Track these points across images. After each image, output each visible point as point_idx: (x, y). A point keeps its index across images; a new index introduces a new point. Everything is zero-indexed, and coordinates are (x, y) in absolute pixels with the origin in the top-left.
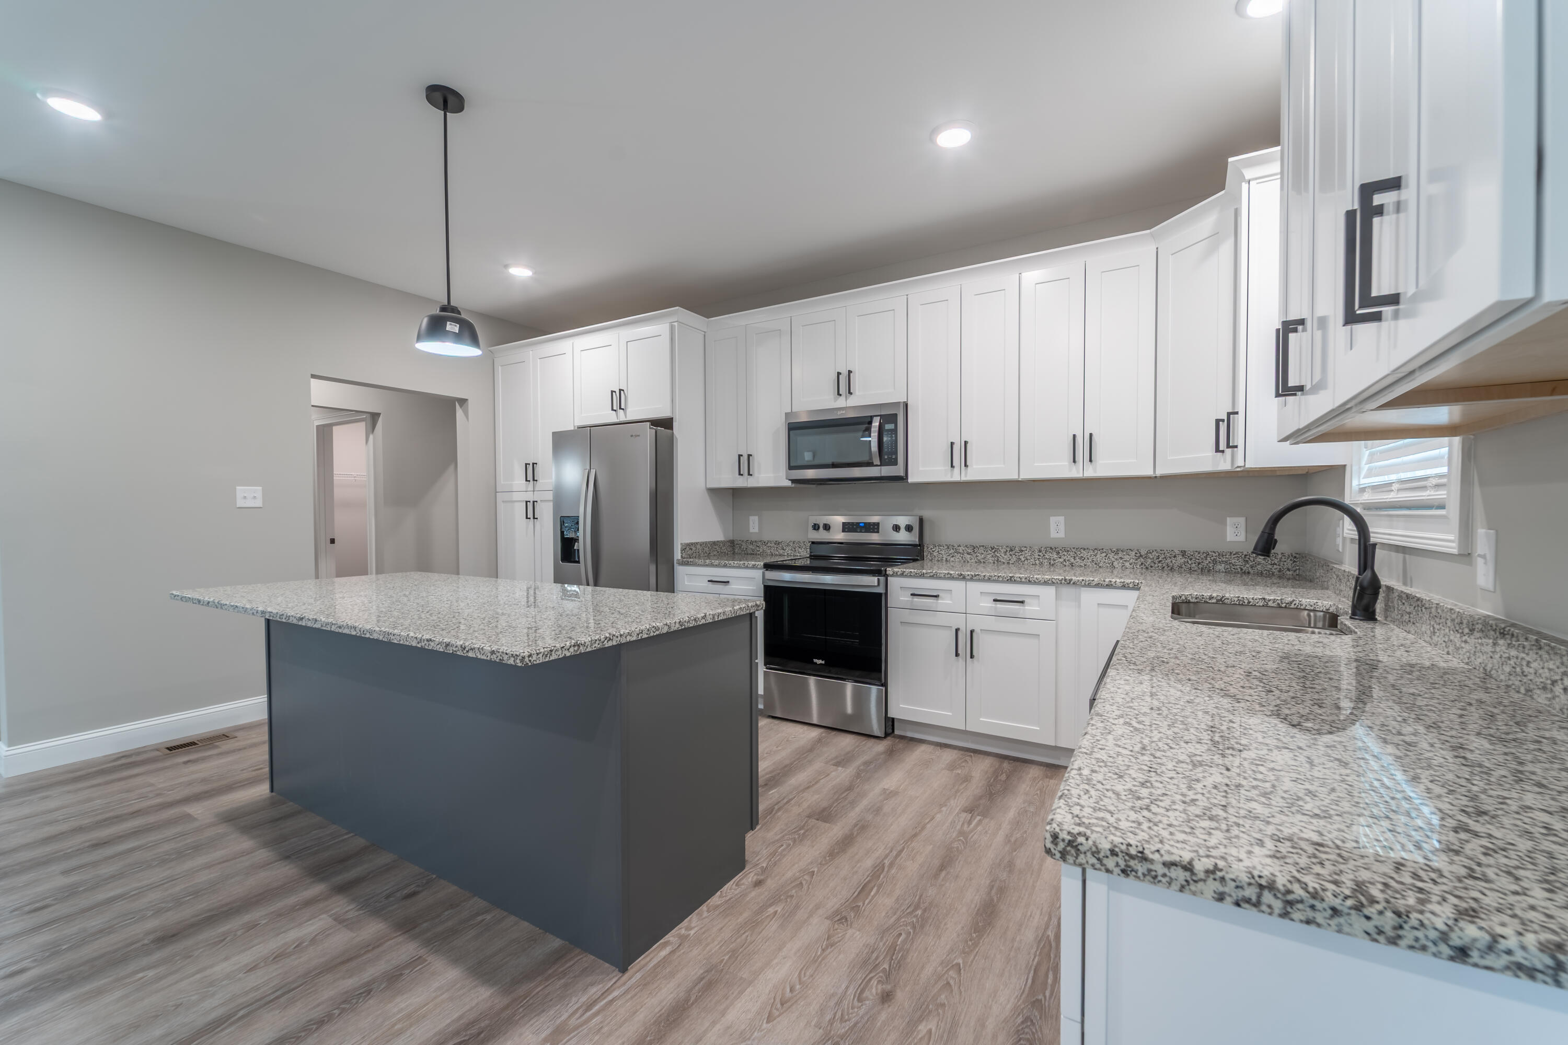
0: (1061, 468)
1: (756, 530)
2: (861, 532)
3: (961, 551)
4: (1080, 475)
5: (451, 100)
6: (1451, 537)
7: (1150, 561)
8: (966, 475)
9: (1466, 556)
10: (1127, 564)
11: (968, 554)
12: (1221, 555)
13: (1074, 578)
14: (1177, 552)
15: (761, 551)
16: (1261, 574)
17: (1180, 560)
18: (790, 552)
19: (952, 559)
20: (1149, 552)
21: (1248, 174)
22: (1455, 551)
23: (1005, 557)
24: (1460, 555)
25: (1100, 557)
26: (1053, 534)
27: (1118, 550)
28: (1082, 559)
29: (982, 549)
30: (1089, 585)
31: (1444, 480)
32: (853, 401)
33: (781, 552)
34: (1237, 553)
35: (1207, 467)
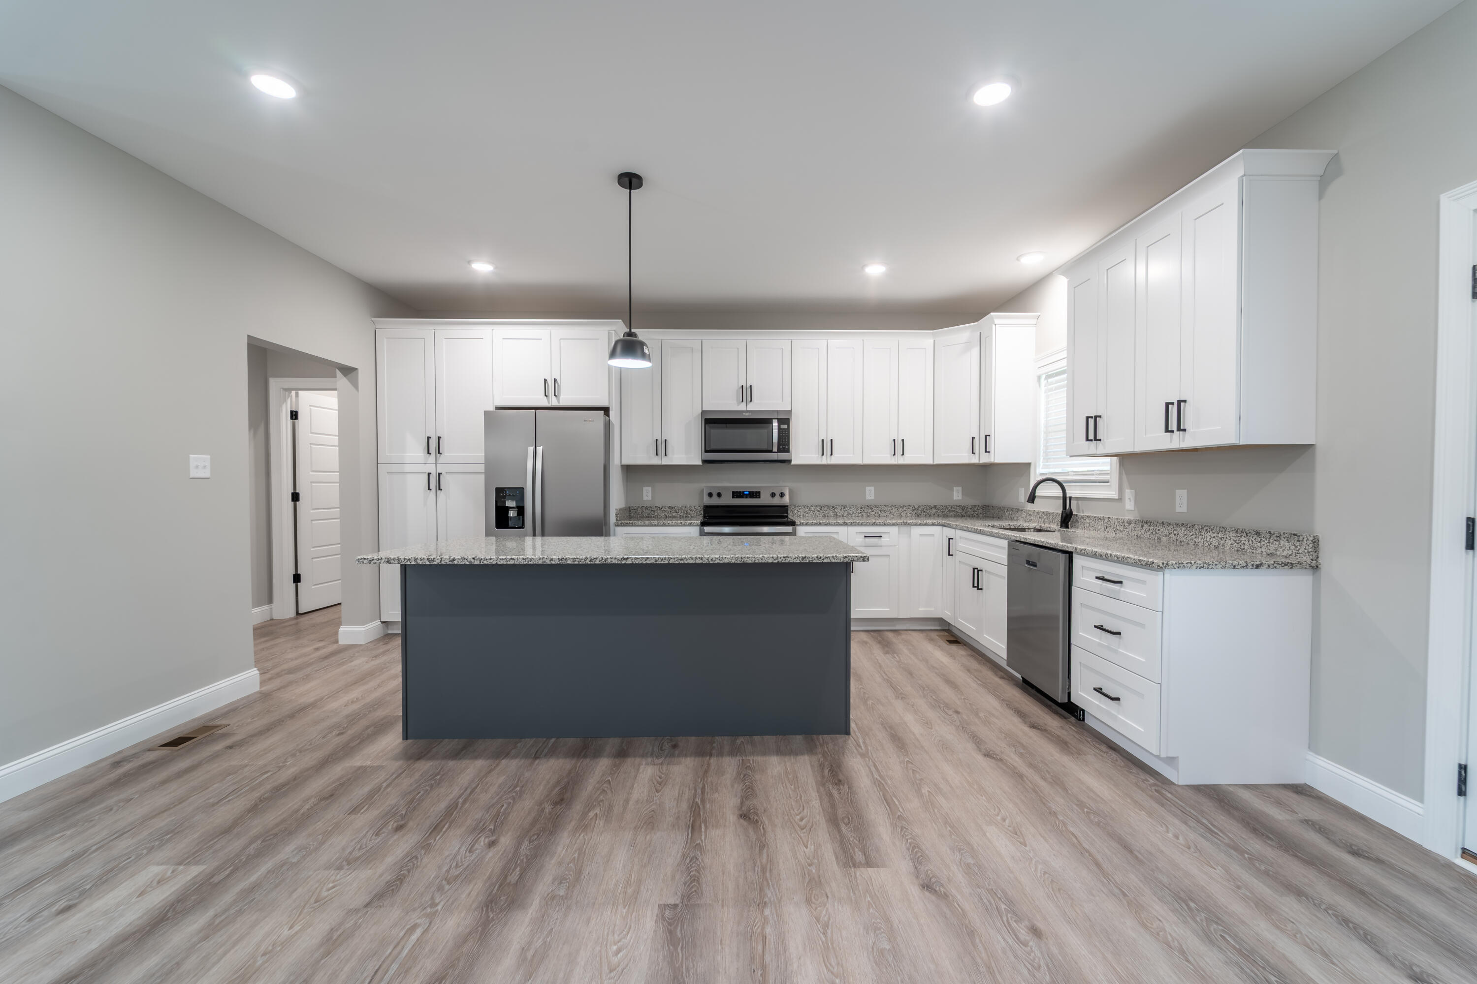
0: (885, 458)
1: (650, 498)
2: (746, 498)
3: (813, 509)
4: (896, 463)
5: (634, 180)
6: (1114, 493)
7: (919, 511)
8: (830, 461)
9: (1120, 499)
10: (908, 514)
11: (818, 511)
12: (952, 507)
13: (908, 521)
14: (932, 506)
15: (656, 514)
16: (969, 516)
17: (934, 510)
18: (682, 514)
19: (807, 515)
20: (919, 507)
21: (996, 321)
22: (1117, 498)
23: (841, 512)
24: (1118, 499)
25: (894, 510)
26: (868, 498)
27: (904, 506)
28: (885, 512)
29: (826, 508)
30: (916, 525)
31: (1109, 472)
32: (752, 407)
33: (675, 514)
34: (959, 506)
35: (966, 461)
